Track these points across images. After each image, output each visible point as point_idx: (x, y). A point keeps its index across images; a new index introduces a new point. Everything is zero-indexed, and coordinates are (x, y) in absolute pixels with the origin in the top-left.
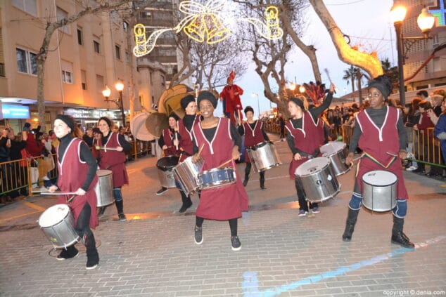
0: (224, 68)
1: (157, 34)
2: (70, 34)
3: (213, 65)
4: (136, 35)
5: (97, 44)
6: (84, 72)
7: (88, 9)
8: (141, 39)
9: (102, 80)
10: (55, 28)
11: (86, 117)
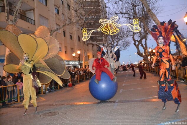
0: (122, 43)
1: (91, 32)
2: (61, 33)
3: (117, 42)
4: (83, 33)
5: (71, 36)
6: (66, 47)
7: (65, 24)
8: (85, 34)
9: (73, 50)
10: (54, 32)
11: (67, 64)
